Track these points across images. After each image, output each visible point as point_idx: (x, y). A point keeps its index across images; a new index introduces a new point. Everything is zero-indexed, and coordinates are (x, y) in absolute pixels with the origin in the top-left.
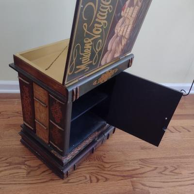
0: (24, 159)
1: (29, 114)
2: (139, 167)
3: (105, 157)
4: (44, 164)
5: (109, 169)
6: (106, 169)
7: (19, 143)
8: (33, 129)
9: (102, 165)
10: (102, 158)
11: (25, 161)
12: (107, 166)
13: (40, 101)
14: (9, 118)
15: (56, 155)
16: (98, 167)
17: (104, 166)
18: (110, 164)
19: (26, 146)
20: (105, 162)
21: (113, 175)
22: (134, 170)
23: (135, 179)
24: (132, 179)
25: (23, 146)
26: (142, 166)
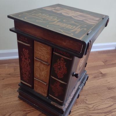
0: (25, 112)
1: (28, 73)
2: (113, 104)
3: (86, 100)
4: (43, 113)
5: (93, 109)
6: (91, 109)
7: (17, 99)
8: (31, 86)
9: (87, 107)
10: (85, 101)
11: (27, 113)
12: (91, 106)
13: (41, 60)
14: (4, 79)
15: (56, 105)
16: (84, 108)
17: (88, 107)
18: (93, 105)
19: (24, 101)
20: (88, 104)
21: (98, 113)
22: (110, 106)
23: (114, 113)
24: (112, 114)
25: (21, 101)
26: (114, 102)
